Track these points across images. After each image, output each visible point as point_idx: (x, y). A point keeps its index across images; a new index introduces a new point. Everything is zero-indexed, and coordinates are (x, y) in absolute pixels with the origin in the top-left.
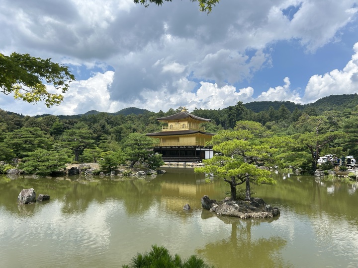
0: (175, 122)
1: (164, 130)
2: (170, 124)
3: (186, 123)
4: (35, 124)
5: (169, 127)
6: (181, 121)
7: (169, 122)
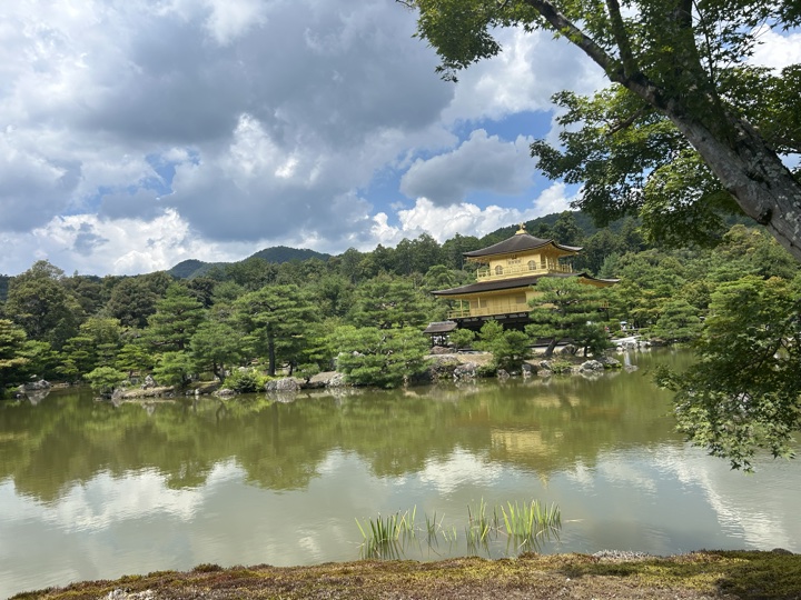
0: (506, 258)
1: (481, 280)
2: (493, 265)
3: (537, 259)
4: (135, 292)
5: (493, 271)
6: (523, 255)
7: (491, 260)
